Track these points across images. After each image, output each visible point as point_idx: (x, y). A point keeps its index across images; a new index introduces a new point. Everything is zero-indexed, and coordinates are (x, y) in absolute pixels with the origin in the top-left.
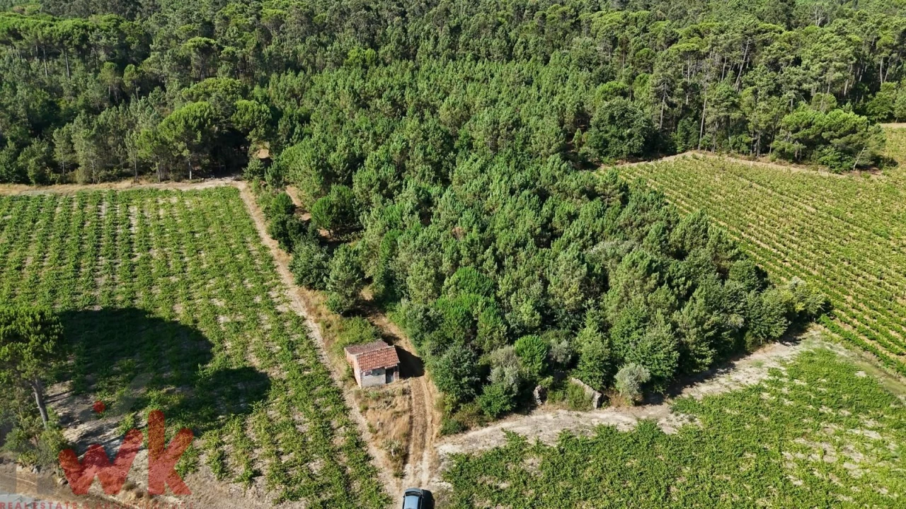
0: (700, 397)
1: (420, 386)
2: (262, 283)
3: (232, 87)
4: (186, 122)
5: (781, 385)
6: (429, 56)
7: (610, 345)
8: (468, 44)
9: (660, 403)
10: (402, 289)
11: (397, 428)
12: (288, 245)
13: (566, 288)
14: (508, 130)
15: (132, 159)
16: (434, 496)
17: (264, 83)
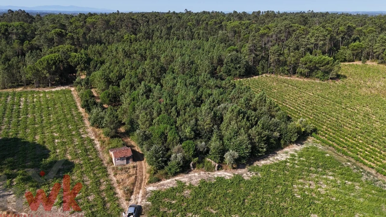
0: (261, 165)
1: (141, 165)
2: (76, 126)
3: (70, 49)
4: (48, 62)
5: (295, 160)
6: (158, 38)
7: (223, 144)
8: (174, 33)
9: (244, 168)
10: (137, 126)
11: (129, 181)
12: (89, 110)
13: (205, 121)
14: (189, 65)
15: (24, 79)
16: (143, 208)
17: (86, 48)
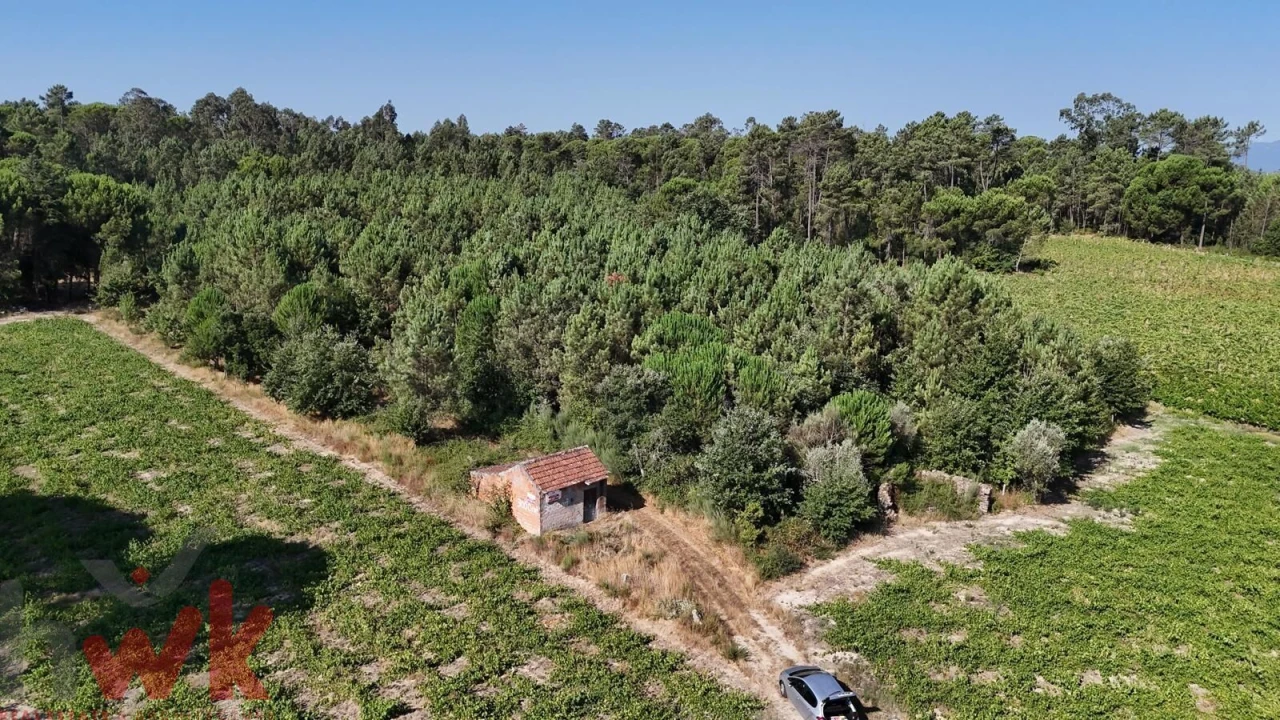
0: (1111, 488)
2: (211, 421)
8: (430, 158)
9: (1064, 501)
11: (666, 580)
